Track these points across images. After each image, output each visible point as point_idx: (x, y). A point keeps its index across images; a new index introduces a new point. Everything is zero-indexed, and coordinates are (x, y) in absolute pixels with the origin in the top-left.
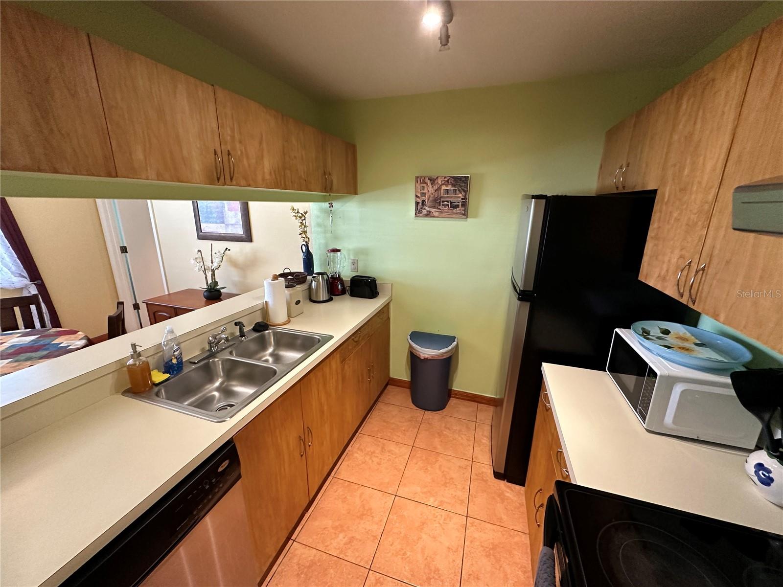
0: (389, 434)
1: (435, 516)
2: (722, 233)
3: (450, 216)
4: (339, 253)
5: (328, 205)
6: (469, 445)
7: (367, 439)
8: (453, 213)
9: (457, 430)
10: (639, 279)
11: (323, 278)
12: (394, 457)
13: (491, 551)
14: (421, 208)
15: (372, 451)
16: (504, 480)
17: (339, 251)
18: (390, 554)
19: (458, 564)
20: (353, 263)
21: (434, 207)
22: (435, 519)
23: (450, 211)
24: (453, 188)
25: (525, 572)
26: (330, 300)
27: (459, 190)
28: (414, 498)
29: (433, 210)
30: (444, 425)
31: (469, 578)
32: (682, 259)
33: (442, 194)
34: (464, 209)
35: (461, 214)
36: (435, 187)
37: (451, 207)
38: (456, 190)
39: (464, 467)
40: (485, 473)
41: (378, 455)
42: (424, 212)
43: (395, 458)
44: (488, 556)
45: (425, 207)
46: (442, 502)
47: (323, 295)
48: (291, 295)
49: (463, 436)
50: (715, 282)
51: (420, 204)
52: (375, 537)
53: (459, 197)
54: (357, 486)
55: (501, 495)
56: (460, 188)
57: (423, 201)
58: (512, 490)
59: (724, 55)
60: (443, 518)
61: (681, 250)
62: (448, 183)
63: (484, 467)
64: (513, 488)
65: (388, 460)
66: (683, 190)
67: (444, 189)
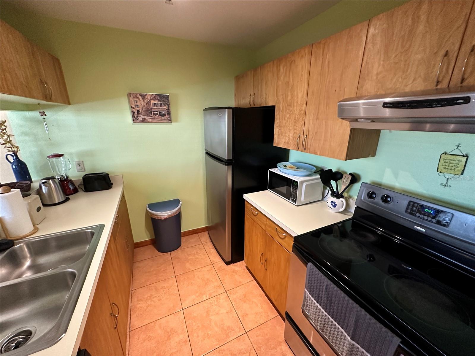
0: (155, 278)
1: (211, 303)
2: (311, 122)
3: (161, 122)
4: (61, 157)
5: (39, 114)
6: (206, 257)
7: (141, 290)
8: (162, 120)
9: (195, 253)
10: (274, 145)
11: (54, 182)
12: (167, 289)
13: (245, 298)
14: (138, 116)
15: (149, 295)
16: (231, 264)
17: (62, 155)
18: (200, 342)
19: (236, 316)
20: (79, 164)
21: (147, 115)
22: (212, 305)
23: (160, 118)
24: (159, 102)
25: (261, 296)
26: (67, 200)
27: (164, 104)
28: (194, 303)
29: (147, 118)
30: (186, 255)
31: (244, 318)
32: (295, 134)
33: (152, 106)
34: (169, 116)
35: (167, 120)
36: (146, 101)
37: (160, 115)
38: (161, 104)
39: (210, 269)
40: (222, 265)
41: (156, 295)
42: (140, 119)
43: (169, 289)
44: (245, 302)
45: (140, 115)
46: (210, 294)
47: (58, 196)
48: (29, 204)
49: (200, 254)
50: (312, 141)
51: (136, 113)
52: (185, 342)
53: (165, 109)
54: (153, 324)
55: (234, 271)
56: (164, 103)
57: (138, 111)
58: (237, 266)
59: (298, 51)
60: (216, 301)
61: (294, 130)
62: (155, 98)
63: (219, 263)
64: (237, 265)
65: (164, 294)
66: (290, 105)
67: (153, 103)
